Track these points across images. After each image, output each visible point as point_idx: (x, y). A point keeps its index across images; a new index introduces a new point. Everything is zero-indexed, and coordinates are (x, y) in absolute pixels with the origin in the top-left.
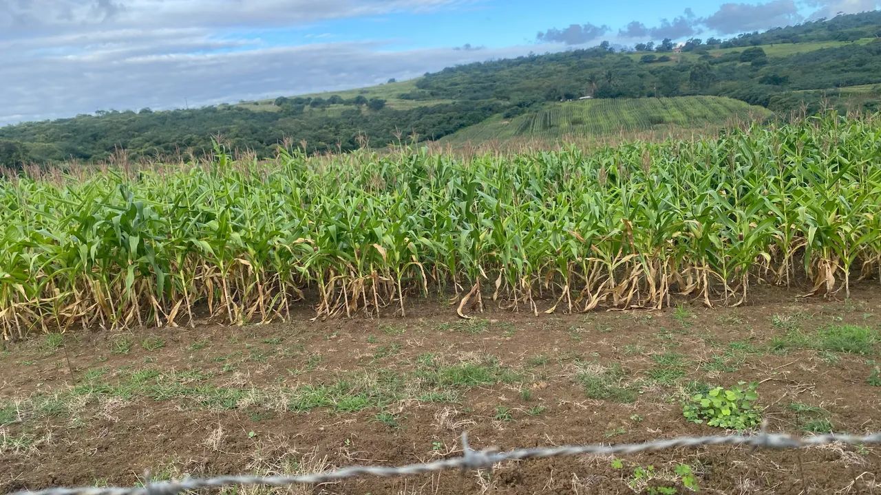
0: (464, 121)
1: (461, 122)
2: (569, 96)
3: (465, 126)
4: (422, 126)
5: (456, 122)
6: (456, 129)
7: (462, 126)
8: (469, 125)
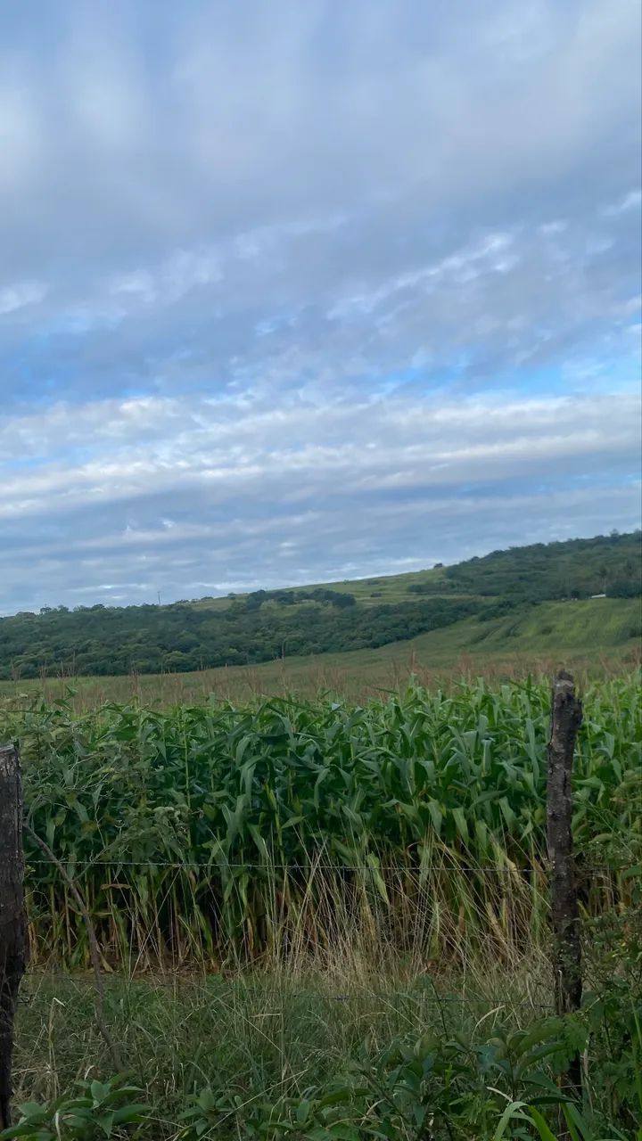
0: (426, 625)
1: (421, 625)
2: (576, 594)
3: (427, 631)
4: (370, 630)
5: (413, 626)
6: (413, 635)
7: (421, 630)
8: (432, 629)
